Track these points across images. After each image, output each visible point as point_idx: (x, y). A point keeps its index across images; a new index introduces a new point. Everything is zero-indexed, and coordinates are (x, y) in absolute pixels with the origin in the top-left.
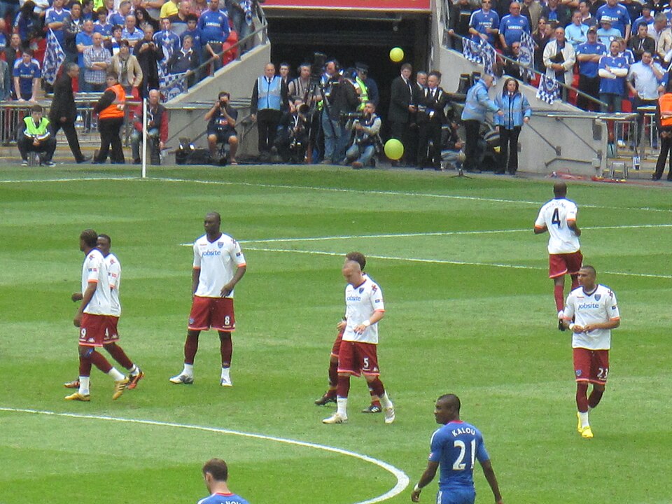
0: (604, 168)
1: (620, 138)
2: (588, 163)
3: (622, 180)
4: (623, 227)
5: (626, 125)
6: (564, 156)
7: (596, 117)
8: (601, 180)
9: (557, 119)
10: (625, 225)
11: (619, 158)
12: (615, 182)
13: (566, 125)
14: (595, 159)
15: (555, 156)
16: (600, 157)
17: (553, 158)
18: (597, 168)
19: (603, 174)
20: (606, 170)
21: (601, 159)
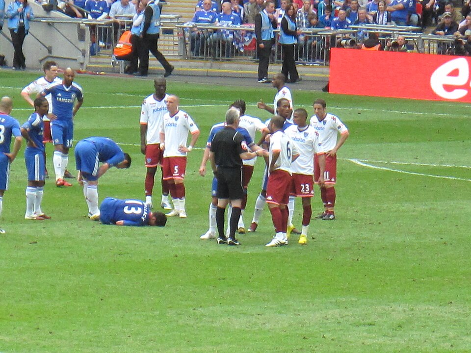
0: (87, 63)
1: (100, 39)
2: (74, 59)
3: (102, 73)
4: (102, 107)
5: (105, 30)
6: (54, 54)
7: (81, 22)
8: (85, 73)
9: (49, 24)
10: (103, 106)
11: (99, 56)
12: (95, 74)
13: (56, 29)
14: (80, 57)
15: (47, 54)
16: (84, 54)
17: (46, 56)
18: (82, 64)
19: (87, 68)
20: (89, 65)
21: (85, 57)
